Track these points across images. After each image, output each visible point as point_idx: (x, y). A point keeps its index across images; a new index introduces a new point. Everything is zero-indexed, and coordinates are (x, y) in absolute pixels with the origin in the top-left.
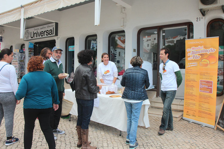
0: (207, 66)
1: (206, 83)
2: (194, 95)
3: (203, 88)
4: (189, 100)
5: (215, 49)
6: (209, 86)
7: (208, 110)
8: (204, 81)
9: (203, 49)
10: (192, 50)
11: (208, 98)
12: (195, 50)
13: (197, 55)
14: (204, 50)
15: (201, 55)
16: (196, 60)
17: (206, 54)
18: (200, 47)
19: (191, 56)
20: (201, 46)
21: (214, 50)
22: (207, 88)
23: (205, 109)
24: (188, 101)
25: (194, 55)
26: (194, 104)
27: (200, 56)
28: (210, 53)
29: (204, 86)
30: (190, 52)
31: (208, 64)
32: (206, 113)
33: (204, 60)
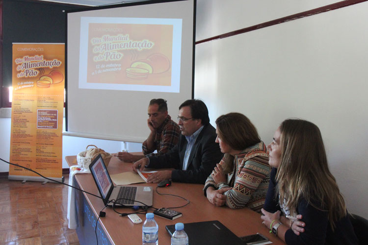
0: (49, 87)
1: (48, 113)
2: (29, 136)
3: (43, 122)
4: (19, 145)
5: (61, 61)
6: (52, 118)
7: (52, 155)
8: (45, 111)
9: (42, 60)
10: (25, 62)
11: (52, 137)
12: (30, 61)
13: (32, 69)
14: (44, 62)
15: (39, 69)
16: (32, 77)
17: (48, 68)
18: (37, 56)
19: (23, 71)
20: (40, 55)
21: (59, 63)
22: (50, 122)
23: (47, 154)
24: (18, 147)
25: (27, 69)
26: (29, 150)
27: (38, 72)
28: (54, 68)
29: (44, 119)
30: (20, 64)
31: (50, 84)
32: (49, 161)
33: (45, 77)
